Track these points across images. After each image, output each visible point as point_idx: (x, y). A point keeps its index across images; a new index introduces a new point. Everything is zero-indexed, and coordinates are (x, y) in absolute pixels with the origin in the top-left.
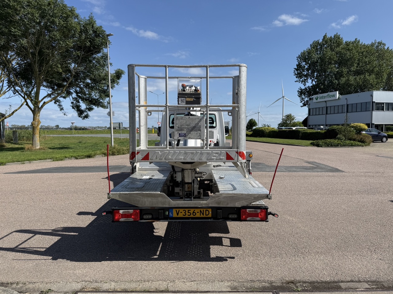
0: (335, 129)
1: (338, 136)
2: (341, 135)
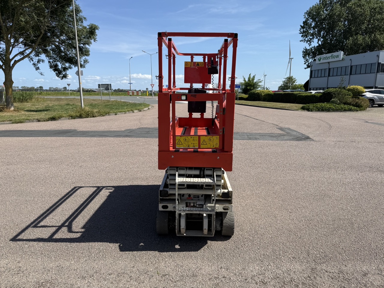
1: (333, 100)
2: (335, 99)
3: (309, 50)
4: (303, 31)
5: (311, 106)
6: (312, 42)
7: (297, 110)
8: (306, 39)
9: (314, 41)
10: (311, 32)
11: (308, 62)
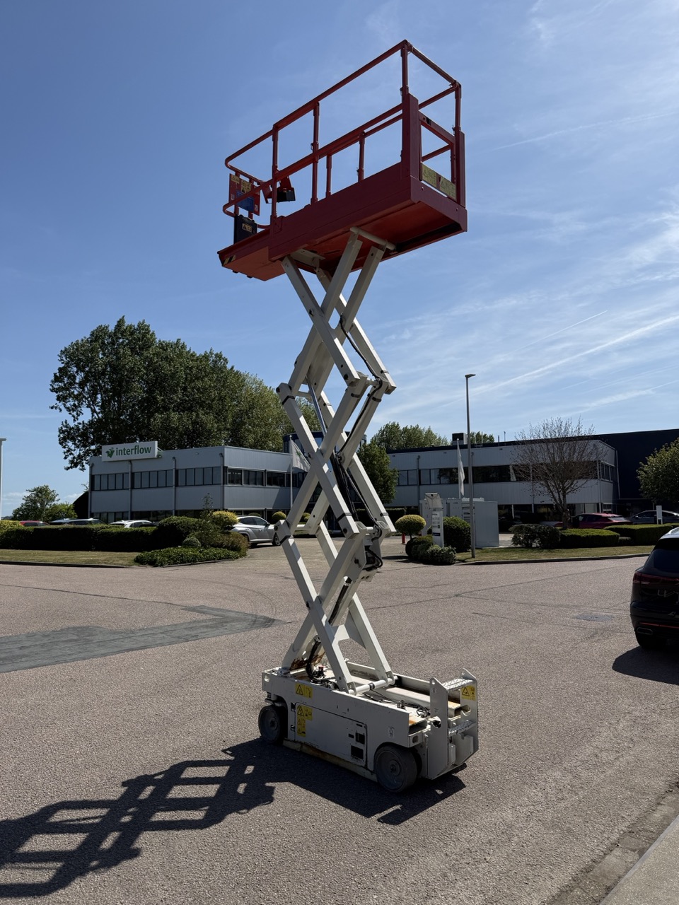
0: (176, 525)
1: (187, 539)
2: (192, 538)
3: (73, 428)
5: (157, 554)
6: (81, 414)
7: (129, 566)
8: (67, 405)
9: (83, 411)
10: (74, 392)
11: (71, 454)
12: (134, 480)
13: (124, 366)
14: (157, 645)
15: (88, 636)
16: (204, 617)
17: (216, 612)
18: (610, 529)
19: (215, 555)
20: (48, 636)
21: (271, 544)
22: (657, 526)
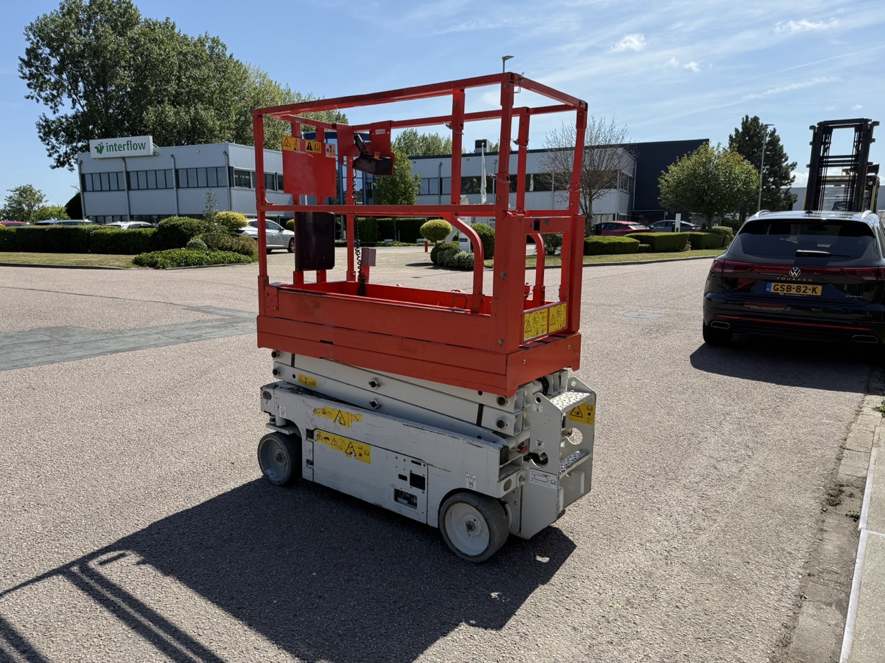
0: (178, 226)
1: (191, 241)
2: (197, 239)
3: (54, 122)
4: (31, 74)
5: (158, 256)
6: (60, 105)
7: (127, 268)
8: (43, 94)
9: (63, 102)
10: (50, 79)
11: (57, 151)
12: (129, 181)
13: (105, 47)
14: (150, 346)
15: (65, 336)
16: (210, 317)
17: (225, 312)
18: (632, 237)
19: (224, 258)
20: (12, 337)
21: (286, 251)
22: (675, 233)
